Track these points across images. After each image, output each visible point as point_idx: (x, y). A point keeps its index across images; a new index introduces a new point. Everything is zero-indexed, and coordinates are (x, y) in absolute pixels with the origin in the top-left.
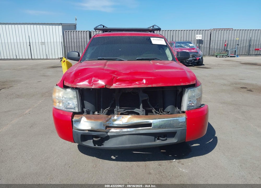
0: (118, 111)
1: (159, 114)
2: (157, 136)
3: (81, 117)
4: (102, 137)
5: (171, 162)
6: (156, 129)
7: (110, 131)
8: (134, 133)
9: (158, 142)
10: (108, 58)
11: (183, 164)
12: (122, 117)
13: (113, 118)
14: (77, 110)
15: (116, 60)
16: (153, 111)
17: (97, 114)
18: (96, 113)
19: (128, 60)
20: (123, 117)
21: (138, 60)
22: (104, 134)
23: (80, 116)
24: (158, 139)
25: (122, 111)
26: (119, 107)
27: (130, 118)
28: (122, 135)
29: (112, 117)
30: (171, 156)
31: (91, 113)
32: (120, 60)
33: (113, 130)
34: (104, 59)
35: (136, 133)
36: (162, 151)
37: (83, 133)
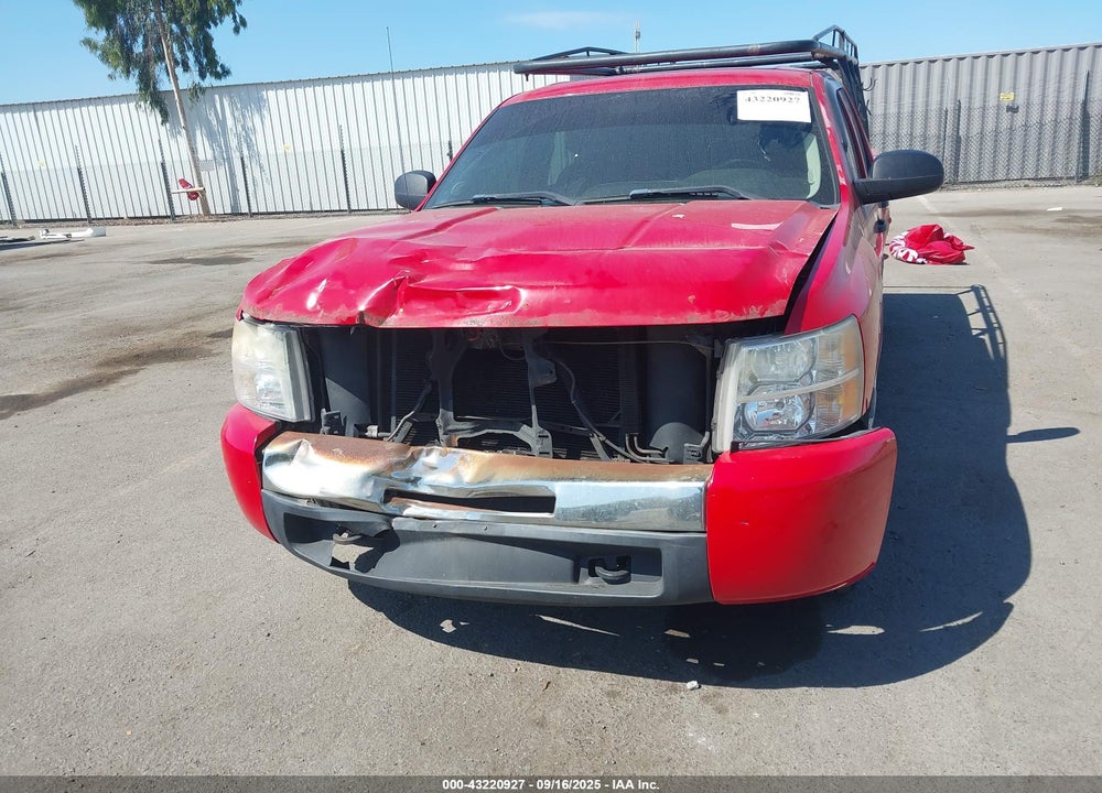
0: (450, 428)
1: (626, 457)
2: (585, 557)
3: (296, 442)
4: (362, 532)
5: (676, 690)
6: (569, 523)
7: (406, 512)
8: (480, 530)
9: (593, 587)
10: (509, 196)
11: (721, 710)
12: (457, 457)
13: (424, 459)
14: (290, 414)
15: (541, 204)
16: (596, 441)
17: (375, 434)
18: (373, 430)
19: (587, 203)
20: (462, 459)
21: (637, 198)
22: (372, 523)
23: (295, 439)
24: (593, 574)
25: (465, 429)
26: (451, 414)
27: (491, 462)
28: (437, 533)
29: (424, 454)
30: (696, 661)
31: (350, 428)
32: (556, 201)
33: (415, 509)
34: (492, 199)
35: (490, 532)
36: (671, 632)
37: (292, 508)
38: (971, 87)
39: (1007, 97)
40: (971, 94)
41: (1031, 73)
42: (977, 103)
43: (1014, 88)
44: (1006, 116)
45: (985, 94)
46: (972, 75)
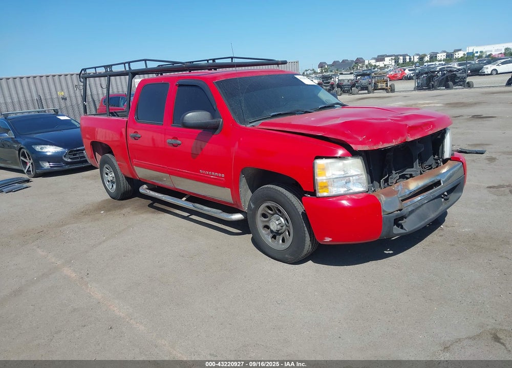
11: (454, 226)
37: (396, 216)
38: (43, 89)
39: (61, 94)
40: (44, 92)
41: (67, 83)
42: (48, 97)
43: (62, 90)
44: (62, 102)
45: (50, 92)
46: (42, 84)
